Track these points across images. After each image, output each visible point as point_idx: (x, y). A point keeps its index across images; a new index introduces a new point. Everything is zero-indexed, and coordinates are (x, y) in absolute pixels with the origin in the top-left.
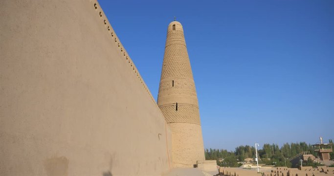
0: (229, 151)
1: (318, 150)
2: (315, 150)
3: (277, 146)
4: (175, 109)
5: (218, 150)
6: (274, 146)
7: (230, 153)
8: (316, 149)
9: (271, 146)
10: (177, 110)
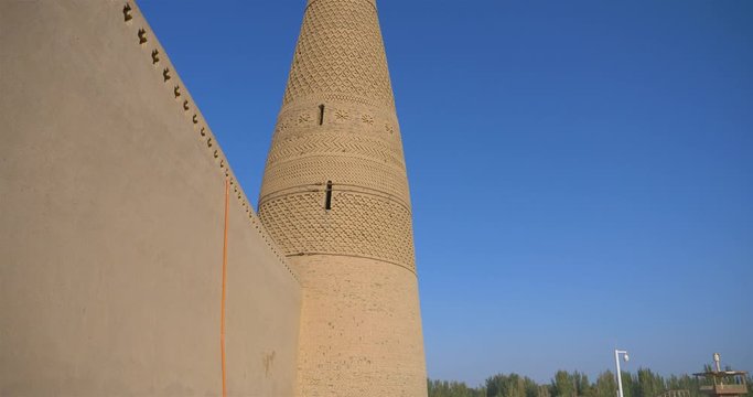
0: (469, 385)
1: (711, 388)
2: (702, 388)
3: (585, 378)
4: (323, 204)
5: (446, 383)
6: (577, 376)
7: (474, 392)
8: (706, 383)
9: (571, 378)
10: (328, 207)
